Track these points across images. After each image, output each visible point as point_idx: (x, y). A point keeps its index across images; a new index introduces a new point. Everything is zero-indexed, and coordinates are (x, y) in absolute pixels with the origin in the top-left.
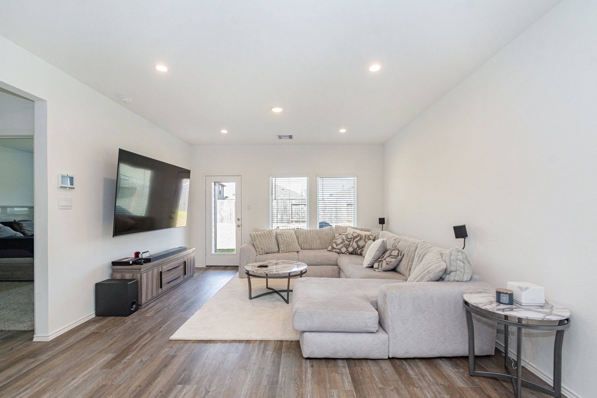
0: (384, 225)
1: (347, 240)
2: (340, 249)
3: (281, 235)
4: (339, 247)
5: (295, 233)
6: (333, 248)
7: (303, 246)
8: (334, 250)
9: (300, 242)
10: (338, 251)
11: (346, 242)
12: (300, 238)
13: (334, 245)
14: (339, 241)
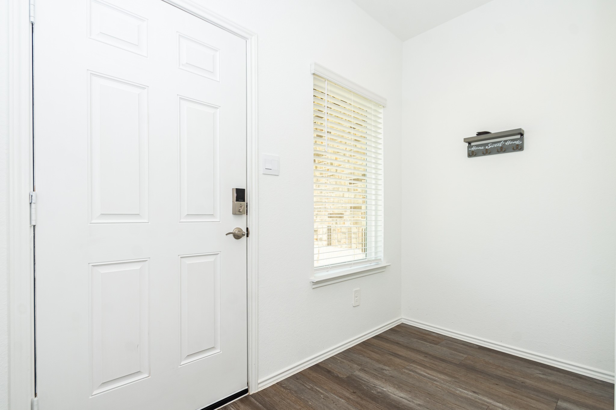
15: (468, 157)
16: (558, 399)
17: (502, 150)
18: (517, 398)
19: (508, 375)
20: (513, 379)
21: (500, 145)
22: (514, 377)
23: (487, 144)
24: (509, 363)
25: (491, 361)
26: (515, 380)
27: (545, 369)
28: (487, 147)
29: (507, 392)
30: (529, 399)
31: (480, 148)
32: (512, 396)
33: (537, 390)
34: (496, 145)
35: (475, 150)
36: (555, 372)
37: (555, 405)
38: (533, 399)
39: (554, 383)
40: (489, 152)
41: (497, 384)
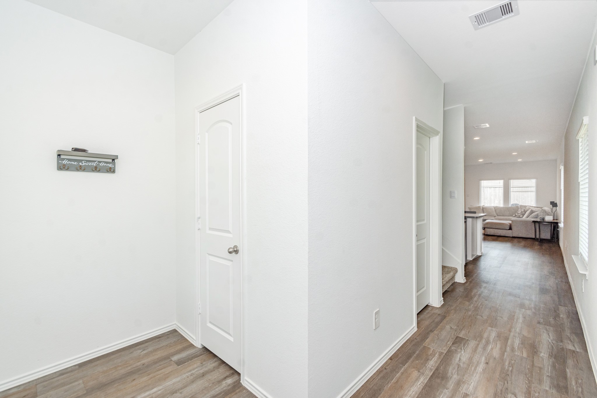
0: (557, 207)
1: (524, 212)
2: (519, 216)
3: (485, 208)
4: (519, 215)
5: (495, 208)
6: (516, 215)
7: (498, 214)
8: (516, 216)
9: (497, 213)
10: (518, 217)
11: (523, 213)
12: (497, 211)
13: (517, 214)
14: (519, 212)
15: (58, 169)
16: (169, 358)
17: (96, 169)
18: (154, 376)
19: (129, 368)
20: (135, 367)
21: (95, 165)
22: (134, 366)
23: (81, 161)
24: (117, 359)
25: (105, 369)
26: (138, 368)
27: (140, 346)
28: (80, 164)
29: (145, 378)
30: (161, 371)
31: (73, 163)
32: (151, 378)
33: (155, 362)
34: (90, 164)
35: (66, 163)
36: (147, 344)
37: (173, 362)
38: (162, 369)
39: (155, 350)
40: (83, 168)
41: (134, 380)
